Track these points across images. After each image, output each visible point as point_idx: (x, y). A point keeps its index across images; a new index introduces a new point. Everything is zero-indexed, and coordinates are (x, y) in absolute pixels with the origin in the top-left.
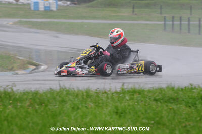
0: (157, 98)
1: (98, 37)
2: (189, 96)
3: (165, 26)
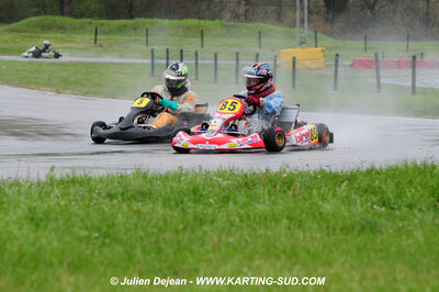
0: (113, 192)
1: (27, 87)
2: (172, 188)
3: (153, 68)
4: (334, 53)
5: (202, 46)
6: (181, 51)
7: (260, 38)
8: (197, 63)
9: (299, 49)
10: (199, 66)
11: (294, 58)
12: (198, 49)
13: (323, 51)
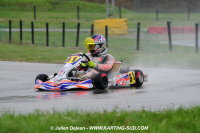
4: (136, 23)
5: (35, 18)
6: (21, 22)
7: (78, 12)
8: (33, 32)
9: (108, 20)
10: (35, 33)
11: (107, 26)
12: (33, 20)
13: (126, 21)
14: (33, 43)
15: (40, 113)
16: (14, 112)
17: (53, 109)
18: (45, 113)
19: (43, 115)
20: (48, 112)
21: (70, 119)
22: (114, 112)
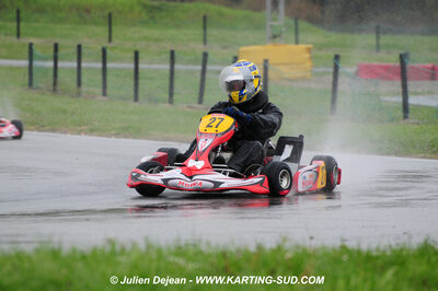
3: (31, 74)
4: (331, 54)
5: (110, 40)
6: (79, 47)
7: (205, 28)
8: (104, 69)
9: (270, 47)
10: (108, 72)
11: (266, 61)
12: (106, 44)
13: (309, 50)
14: (104, 94)
15: (118, 248)
16: (60, 243)
17: (146, 239)
18: (128, 248)
19: (123, 251)
20: (134, 245)
21: (181, 261)
22: (279, 249)
